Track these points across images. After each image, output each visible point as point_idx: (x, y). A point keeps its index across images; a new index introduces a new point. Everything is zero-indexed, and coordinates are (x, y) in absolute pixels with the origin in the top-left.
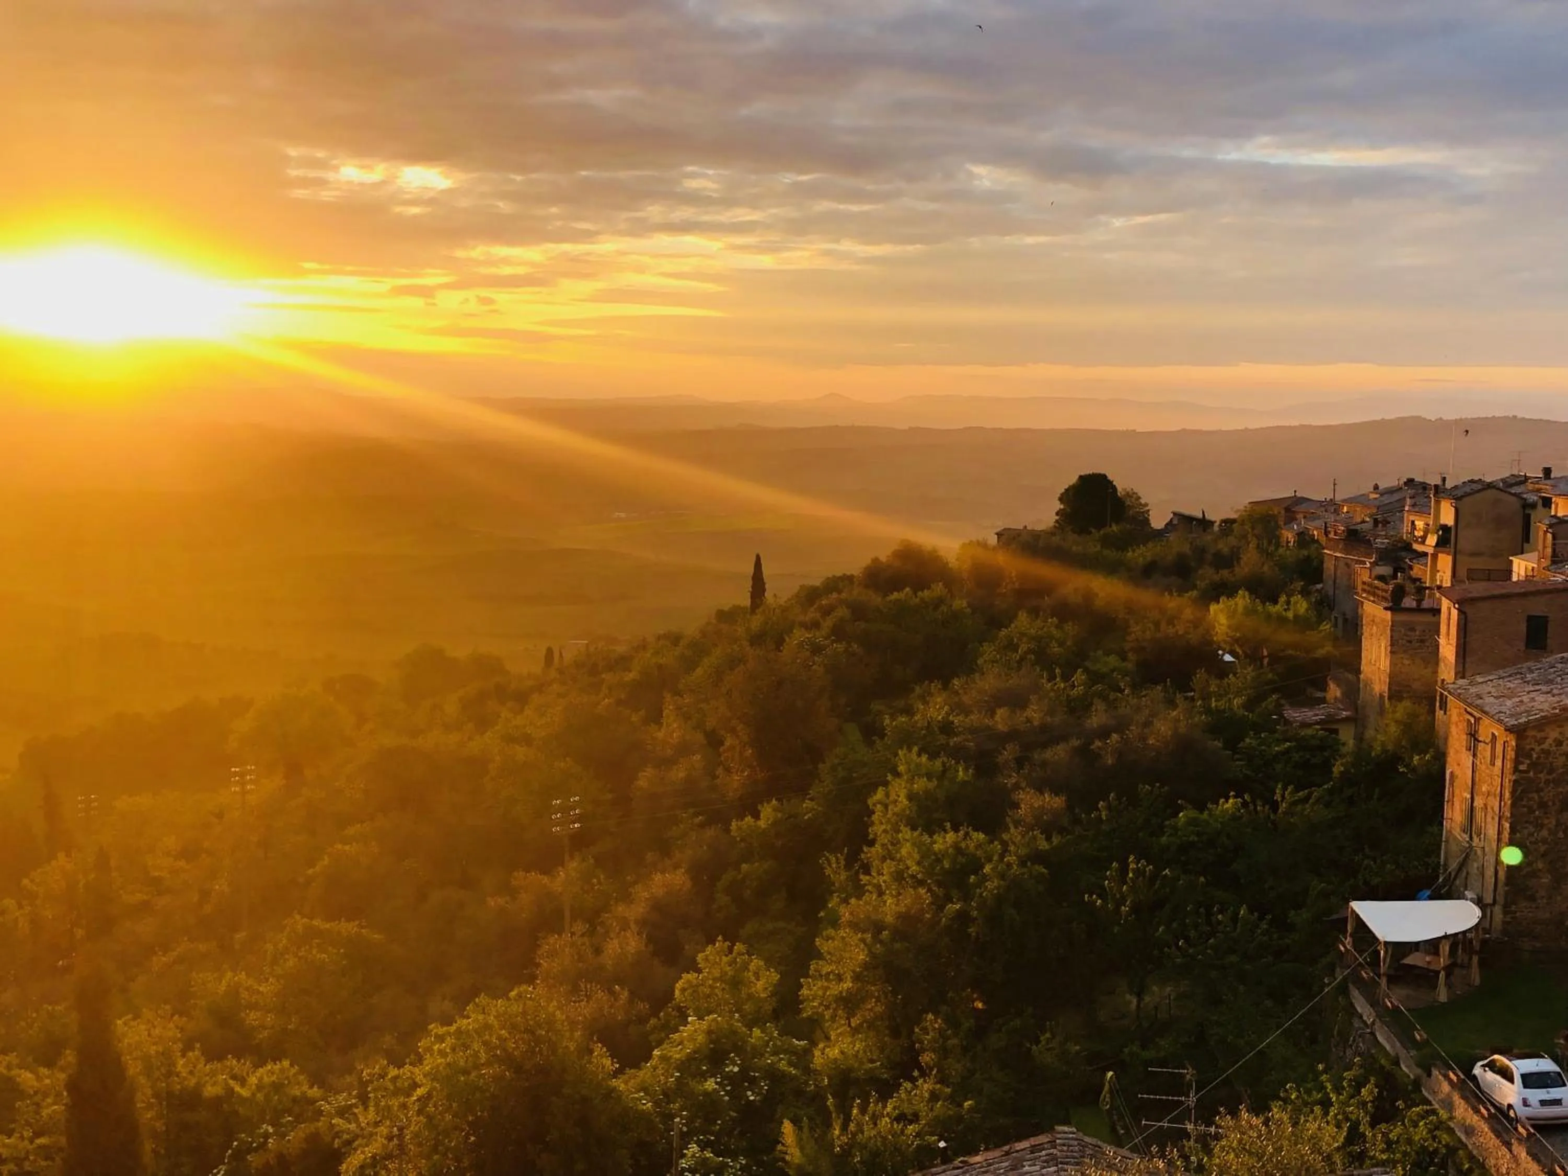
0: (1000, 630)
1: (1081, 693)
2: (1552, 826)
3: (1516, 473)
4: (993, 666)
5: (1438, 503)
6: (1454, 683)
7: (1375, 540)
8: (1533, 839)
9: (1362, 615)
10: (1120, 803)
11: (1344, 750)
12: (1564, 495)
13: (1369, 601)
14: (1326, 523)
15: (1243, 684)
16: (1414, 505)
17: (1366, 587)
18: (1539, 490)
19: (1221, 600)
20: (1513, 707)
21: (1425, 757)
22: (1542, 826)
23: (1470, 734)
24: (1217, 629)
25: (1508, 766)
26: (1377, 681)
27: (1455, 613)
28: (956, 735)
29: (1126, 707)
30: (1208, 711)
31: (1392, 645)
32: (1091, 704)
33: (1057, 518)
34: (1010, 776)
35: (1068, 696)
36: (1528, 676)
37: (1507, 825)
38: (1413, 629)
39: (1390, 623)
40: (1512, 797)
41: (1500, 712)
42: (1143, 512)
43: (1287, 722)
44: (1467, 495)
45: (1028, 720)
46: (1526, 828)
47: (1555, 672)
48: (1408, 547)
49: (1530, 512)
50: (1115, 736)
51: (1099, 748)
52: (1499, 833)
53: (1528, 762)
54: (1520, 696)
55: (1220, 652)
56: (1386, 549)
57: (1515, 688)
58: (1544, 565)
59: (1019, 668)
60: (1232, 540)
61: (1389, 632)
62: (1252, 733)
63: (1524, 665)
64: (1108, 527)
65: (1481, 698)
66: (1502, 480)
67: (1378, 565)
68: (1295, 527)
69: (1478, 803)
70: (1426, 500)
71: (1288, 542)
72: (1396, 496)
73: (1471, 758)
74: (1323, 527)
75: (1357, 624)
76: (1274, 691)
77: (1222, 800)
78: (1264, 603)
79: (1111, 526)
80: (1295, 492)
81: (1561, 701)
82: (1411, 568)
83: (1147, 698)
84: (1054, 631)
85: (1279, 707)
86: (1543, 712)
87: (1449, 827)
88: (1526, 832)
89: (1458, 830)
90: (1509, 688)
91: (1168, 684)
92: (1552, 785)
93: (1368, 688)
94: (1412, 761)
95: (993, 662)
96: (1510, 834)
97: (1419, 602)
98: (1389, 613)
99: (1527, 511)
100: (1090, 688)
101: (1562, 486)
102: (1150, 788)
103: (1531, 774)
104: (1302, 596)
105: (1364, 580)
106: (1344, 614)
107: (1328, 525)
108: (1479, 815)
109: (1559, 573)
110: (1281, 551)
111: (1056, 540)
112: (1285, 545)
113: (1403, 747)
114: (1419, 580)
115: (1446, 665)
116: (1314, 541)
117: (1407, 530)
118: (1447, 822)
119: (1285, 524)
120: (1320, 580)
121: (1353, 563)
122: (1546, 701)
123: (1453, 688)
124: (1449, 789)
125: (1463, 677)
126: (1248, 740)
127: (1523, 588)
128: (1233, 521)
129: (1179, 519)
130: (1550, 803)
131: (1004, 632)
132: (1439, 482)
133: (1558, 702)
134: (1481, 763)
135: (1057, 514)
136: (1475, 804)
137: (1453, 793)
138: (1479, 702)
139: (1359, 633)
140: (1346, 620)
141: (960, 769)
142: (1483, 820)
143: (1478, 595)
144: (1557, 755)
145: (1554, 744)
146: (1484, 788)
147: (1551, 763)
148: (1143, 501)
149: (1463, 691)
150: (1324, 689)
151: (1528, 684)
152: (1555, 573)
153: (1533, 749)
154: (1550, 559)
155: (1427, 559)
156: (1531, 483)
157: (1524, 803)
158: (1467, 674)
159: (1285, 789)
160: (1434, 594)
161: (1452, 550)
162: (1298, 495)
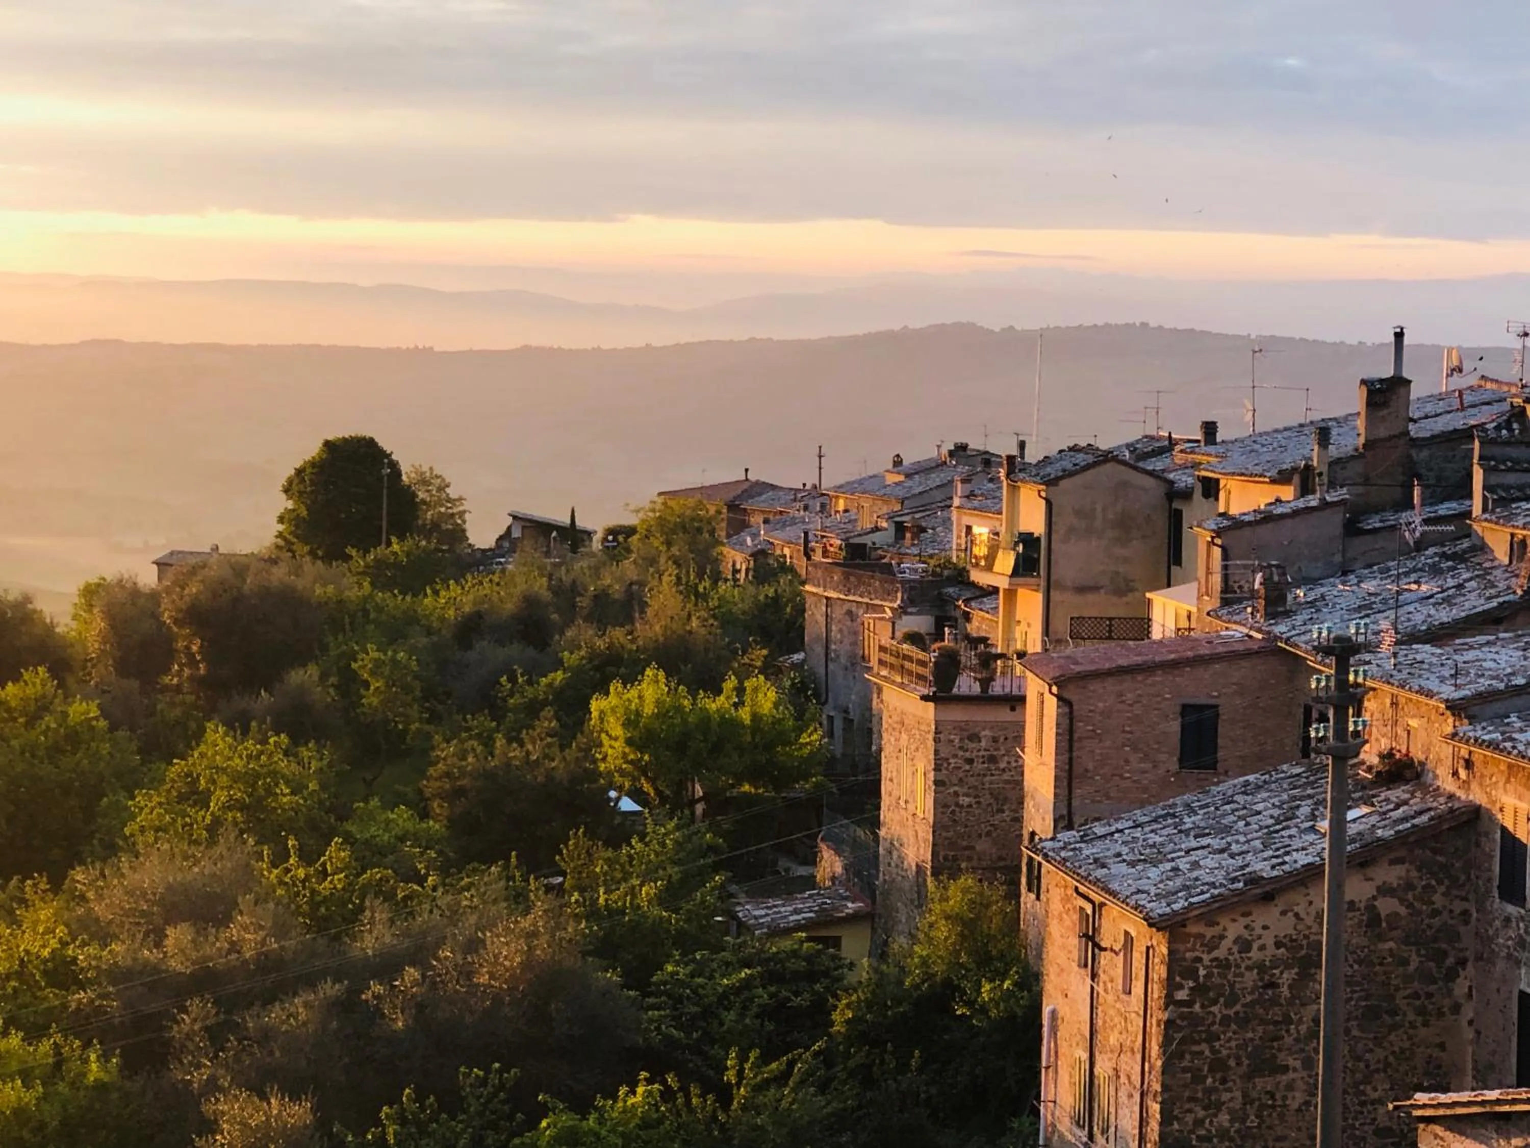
0: (170, 763)
1: (339, 886)
2: (1237, 1104)
3: (1153, 433)
4: (156, 840)
5: (1013, 489)
6: (1053, 839)
7: (899, 565)
8: (1203, 1132)
9: (881, 712)
10: (422, 1109)
11: (851, 978)
12: (1242, 474)
13: (893, 682)
14: (806, 534)
15: (657, 854)
16: (970, 496)
17: (887, 658)
18: (1196, 465)
19: (612, 689)
20: (1161, 881)
21: (1001, 986)
22: (1218, 1106)
23: (1086, 935)
24: (606, 749)
25: (1156, 996)
26: (912, 840)
27: (1051, 703)
28: (82, 986)
29: (431, 912)
30: (593, 913)
31: (937, 769)
32: (361, 909)
33: (281, 527)
34: (198, 1066)
35: (313, 892)
36: (1186, 819)
37: (1155, 1108)
38: (975, 737)
39: (933, 727)
40: (1164, 1053)
41: (1139, 891)
42: (453, 515)
43: (742, 927)
44: (1068, 474)
45: (235, 947)
46: (1190, 1111)
47: (1233, 811)
48: (960, 577)
49: (1180, 507)
50: (412, 973)
51: (377, 997)
52: (1143, 1122)
53: (1191, 984)
54: (1173, 860)
55: (613, 794)
56: (920, 582)
57: (1162, 844)
58: (1209, 608)
59: (212, 841)
60: (629, 569)
61: (931, 744)
62: (677, 955)
63: (1178, 800)
64: (383, 546)
65: (1103, 866)
66: (1128, 446)
67: (906, 613)
68: (749, 541)
69: (1103, 1068)
70: (991, 485)
71: (736, 571)
72: (936, 479)
73: (1089, 981)
74: (802, 541)
75: (870, 731)
76: (716, 868)
77: (623, 1090)
78: (694, 694)
79: (389, 544)
80: (747, 470)
81: (1247, 865)
82: (967, 617)
83: (473, 891)
84: (283, 764)
85: (725, 895)
86: (1215, 888)
87: (1049, 1117)
88: (1189, 1118)
89: (1067, 1121)
90: (1154, 846)
91: (513, 860)
92: (1234, 1027)
93: (895, 854)
94: (979, 993)
95: (158, 829)
96: (1161, 1124)
97: (986, 683)
98: (931, 705)
99: (1176, 505)
100: (358, 875)
101: (1237, 459)
102: (481, 1073)
103: (1197, 1007)
104: (767, 679)
105: (883, 642)
106: (846, 711)
107: (811, 537)
108: (1105, 1092)
109: (1235, 622)
110: (722, 587)
111: (279, 574)
112: (730, 577)
113: (962, 966)
114: (984, 640)
115: (1037, 807)
116: (785, 568)
117: (959, 545)
118: (1046, 1108)
119: (729, 536)
120: (797, 644)
121: (861, 612)
122: (1220, 867)
123: (1053, 850)
124: (1049, 1043)
125: (1070, 827)
126: (670, 968)
127: (1171, 652)
128: (630, 531)
129: (524, 527)
130: (1232, 1063)
131: (178, 766)
132: (1015, 452)
133: (1242, 868)
134: (1106, 991)
135: (281, 520)
136: (1098, 1069)
137: (1056, 1053)
138: (1100, 873)
139: (874, 748)
140: (848, 722)
141: (93, 1057)
142: (1112, 1100)
143: (1092, 668)
144: (1243, 970)
145: (1235, 949)
146: (1113, 1039)
147: (1232, 985)
148: (452, 492)
149: (1071, 853)
150: (812, 859)
151: (1187, 835)
152: (1229, 622)
153: (1199, 960)
154: (1218, 595)
155: (997, 599)
156: (1182, 451)
157: (1185, 1063)
158: (1077, 820)
159: (743, 1058)
160: (1012, 668)
161: (1043, 583)
162: (752, 477)
